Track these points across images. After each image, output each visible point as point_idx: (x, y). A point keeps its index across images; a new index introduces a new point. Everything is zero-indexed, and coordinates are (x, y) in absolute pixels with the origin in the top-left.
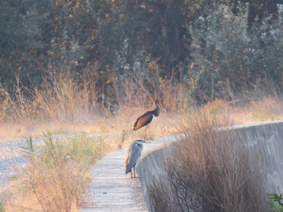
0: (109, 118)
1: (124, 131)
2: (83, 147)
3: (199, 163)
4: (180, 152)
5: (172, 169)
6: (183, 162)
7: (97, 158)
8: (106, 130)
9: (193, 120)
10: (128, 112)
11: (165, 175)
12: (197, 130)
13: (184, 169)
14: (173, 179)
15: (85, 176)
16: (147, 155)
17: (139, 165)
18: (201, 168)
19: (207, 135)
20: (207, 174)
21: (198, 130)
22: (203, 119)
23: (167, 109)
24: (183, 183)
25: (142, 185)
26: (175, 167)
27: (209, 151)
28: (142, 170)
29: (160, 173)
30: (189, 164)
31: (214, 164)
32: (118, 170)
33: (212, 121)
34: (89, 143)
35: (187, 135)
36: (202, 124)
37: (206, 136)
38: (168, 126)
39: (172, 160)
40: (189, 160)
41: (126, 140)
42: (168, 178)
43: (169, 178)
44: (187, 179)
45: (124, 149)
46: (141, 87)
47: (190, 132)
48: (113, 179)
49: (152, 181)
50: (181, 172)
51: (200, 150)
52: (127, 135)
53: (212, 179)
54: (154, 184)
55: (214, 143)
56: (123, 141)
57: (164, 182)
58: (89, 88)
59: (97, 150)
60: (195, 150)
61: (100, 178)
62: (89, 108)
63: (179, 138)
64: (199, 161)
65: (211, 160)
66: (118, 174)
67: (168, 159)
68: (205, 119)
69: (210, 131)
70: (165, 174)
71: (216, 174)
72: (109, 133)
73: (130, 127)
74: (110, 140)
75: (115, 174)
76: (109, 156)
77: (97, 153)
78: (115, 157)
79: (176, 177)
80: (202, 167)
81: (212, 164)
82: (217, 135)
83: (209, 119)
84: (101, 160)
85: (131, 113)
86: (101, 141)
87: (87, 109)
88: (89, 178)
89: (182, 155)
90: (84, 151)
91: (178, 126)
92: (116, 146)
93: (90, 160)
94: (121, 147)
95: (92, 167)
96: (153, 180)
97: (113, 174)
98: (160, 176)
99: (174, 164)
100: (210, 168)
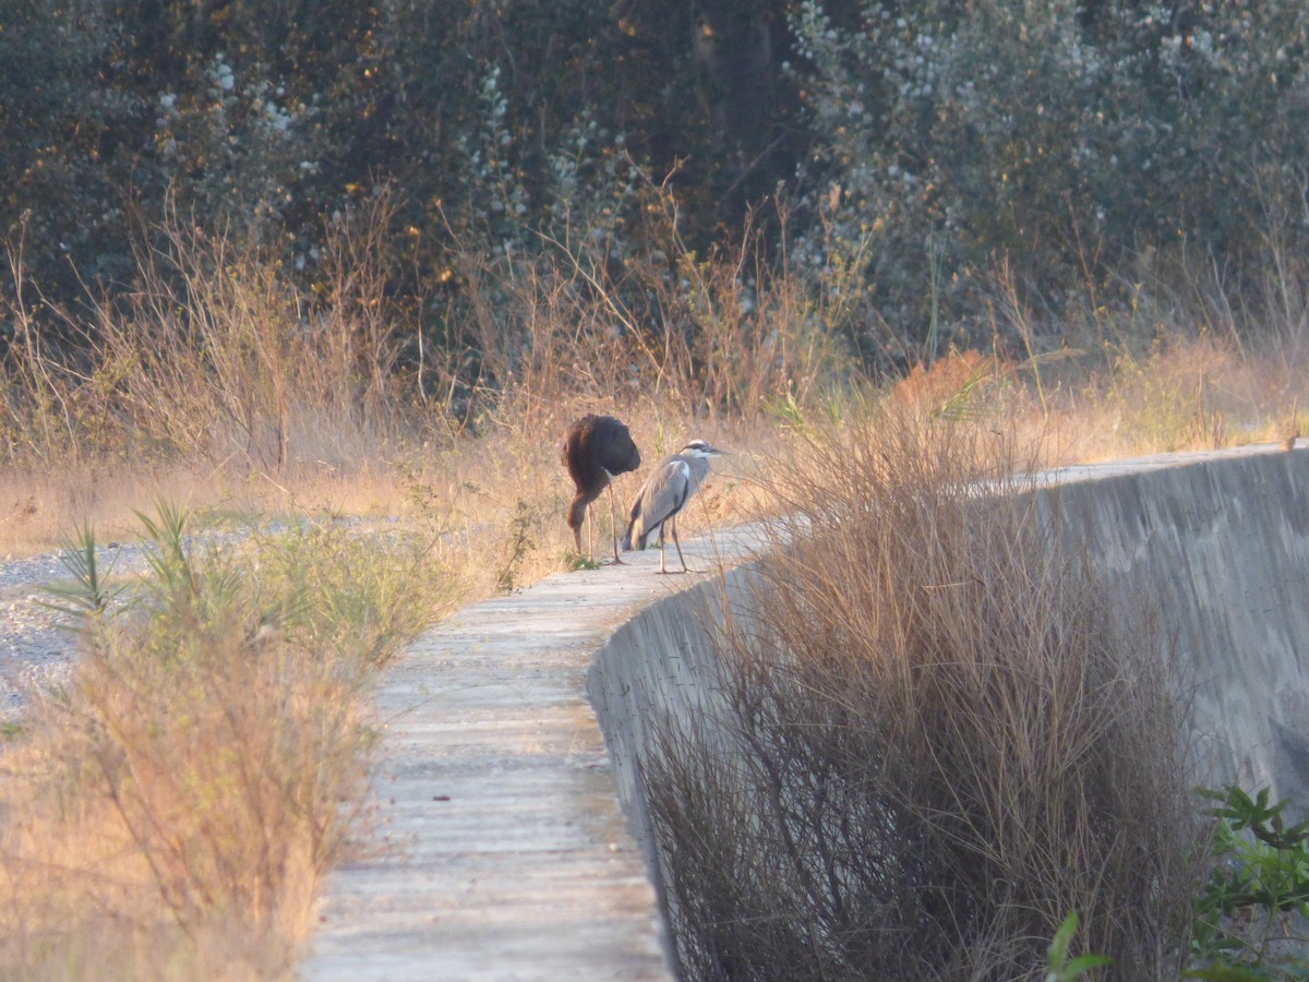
0: (450, 446)
1: (522, 506)
2: (333, 586)
3: (879, 649)
4: (790, 600)
5: (751, 682)
6: (804, 649)
7: (402, 634)
8: (436, 502)
9: (846, 450)
10: (540, 415)
11: (718, 710)
12: (868, 495)
13: (808, 681)
14: (757, 729)
15: (349, 718)
16: (632, 619)
17: (598, 662)
18: (889, 675)
19: (914, 521)
20: (918, 702)
21: (872, 496)
22: (897, 444)
23: (724, 400)
24: (807, 749)
25: (614, 756)
26: (767, 674)
27: (925, 593)
28: (613, 688)
29: (694, 700)
30: (832, 659)
31: (950, 655)
32: (499, 688)
33: (937, 453)
34: (360, 562)
35: (819, 519)
36: (892, 467)
37: (910, 523)
38: (729, 481)
39: (753, 638)
40: (834, 640)
41: (533, 547)
42: (735, 724)
43: (738, 723)
44: (822, 726)
45: (526, 592)
46: (600, 297)
47: (834, 507)
48: (476, 731)
49: (657, 739)
50: (797, 695)
51: (883, 588)
52: (538, 523)
53: (942, 727)
54: (669, 753)
55: (949, 555)
56: (519, 552)
57: (716, 743)
58: (354, 310)
59: (402, 597)
60: (862, 590)
61: (416, 728)
62: (358, 400)
63: (786, 537)
64: (879, 641)
65: (934, 638)
66: (501, 706)
67: (731, 637)
68: (904, 444)
69: (931, 500)
70: (722, 703)
71: (958, 700)
72: (454, 515)
73: (552, 489)
74: (457, 550)
75: (485, 706)
76: (459, 626)
77: (399, 611)
78: (486, 630)
79: (772, 719)
80: (894, 669)
81: (938, 655)
82: (965, 520)
83: (922, 443)
84: (418, 645)
85: (553, 421)
86: (418, 555)
87: (347, 407)
88: (368, 729)
89: (799, 614)
90: (337, 600)
91: (776, 480)
92: (487, 575)
93: (370, 644)
94: (509, 580)
95: (382, 677)
96: (664, 733)
97: (479, 706)
98: (696, 713)
99: (760, 658)
100: (933, 675)
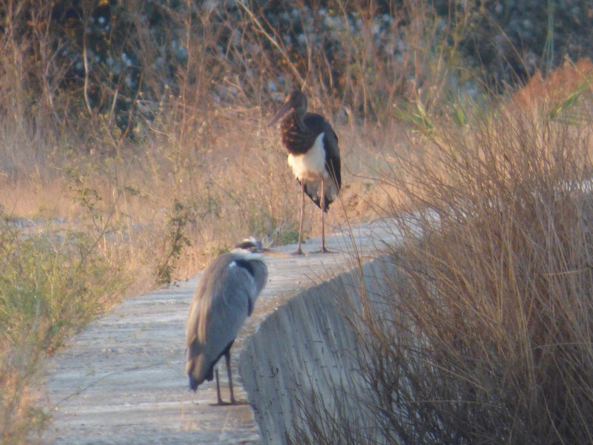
0: (113, 153)
1: (179, 207)
2: (7, 281)
3: (503, 331)
4: (422, 289)
5: (388, 363)
6: (436, 333)
7: (71, 325)
8: (102, 204)
9: (471, 151)
10: (195, 124)
11: (358, 390)
12: (491, 192)
13: (439, 361)
14: (394, 406)
15: (23, 401)
16: (279, 308)
17: (249, 348)
18: (513, 355)
19: (534, 215)
20: (539, 379)
21: (495, 193)
22: (517, 145)
23: (361, 108)
24: (439, 422)
25: (264, 432)
26: (402, 355)
27: (545, 280)
28: (263, 370)
29: (336, 380)
30: (461, 341)
31: (568, 336)
32: (158, 372)
33: (553, 153)
34: (31, 260)
35: (447, 215)
36: (512, 166)
37: (530, 217)
38: (366, 181)
39: (390, 324)
40: (463, 324)
41: (189, 244)
42: (374, 402)
43: (377, 400)
44: (453, 402)
45: (183, 284)
46: (248, 17)
47: (461, 203)
48: (139, 411)
49: (304, 416)
50: (430, 374)
51: (507, 276)
52: (194, 222)
53: (562, 402)
54: (314, 428)
55: (566, 245)
56: (176, 249)
57: (358, 418)
58: (23, 32)
59: (70, 292)
60: (486, 277)
61: (84, 410)
62: (28, 114)
63: (417, 231)
64: (504, 324)
65: (554, 321)
66: (161, 389)
67: (370, 323)
68: (523, 146)
69: (548, 196)
70: (362, 383)
71: (576, 377)
72: (117, 216)
73: (206, 191)
74: (120, 248)
75: (147, 389)
76: (122, 316)
77: (67, 304)
78: (147, 320)
79: (407, 397)
80: (517, 350)
81: (557, 336)
82: (579, 214)
83: (539, 143)
84: (86, 334)
85: (207, 128)
86: (84, 252)
87: (19, 119)
88: (39, 411)
89: (430, 301)
90: (11, 296)
91: (409, 180)
92: (148, 271)
93: (42, 336)
94: (167, 274)
95: (51, 364)
96: (310, 411)
97: (140, 389)
98: (339, 392)
99: (396, 341)
100: (552, 354)
